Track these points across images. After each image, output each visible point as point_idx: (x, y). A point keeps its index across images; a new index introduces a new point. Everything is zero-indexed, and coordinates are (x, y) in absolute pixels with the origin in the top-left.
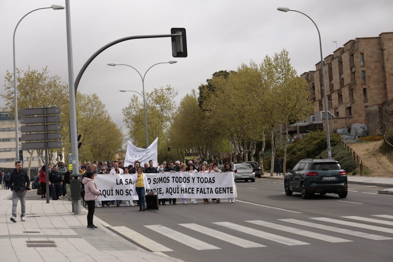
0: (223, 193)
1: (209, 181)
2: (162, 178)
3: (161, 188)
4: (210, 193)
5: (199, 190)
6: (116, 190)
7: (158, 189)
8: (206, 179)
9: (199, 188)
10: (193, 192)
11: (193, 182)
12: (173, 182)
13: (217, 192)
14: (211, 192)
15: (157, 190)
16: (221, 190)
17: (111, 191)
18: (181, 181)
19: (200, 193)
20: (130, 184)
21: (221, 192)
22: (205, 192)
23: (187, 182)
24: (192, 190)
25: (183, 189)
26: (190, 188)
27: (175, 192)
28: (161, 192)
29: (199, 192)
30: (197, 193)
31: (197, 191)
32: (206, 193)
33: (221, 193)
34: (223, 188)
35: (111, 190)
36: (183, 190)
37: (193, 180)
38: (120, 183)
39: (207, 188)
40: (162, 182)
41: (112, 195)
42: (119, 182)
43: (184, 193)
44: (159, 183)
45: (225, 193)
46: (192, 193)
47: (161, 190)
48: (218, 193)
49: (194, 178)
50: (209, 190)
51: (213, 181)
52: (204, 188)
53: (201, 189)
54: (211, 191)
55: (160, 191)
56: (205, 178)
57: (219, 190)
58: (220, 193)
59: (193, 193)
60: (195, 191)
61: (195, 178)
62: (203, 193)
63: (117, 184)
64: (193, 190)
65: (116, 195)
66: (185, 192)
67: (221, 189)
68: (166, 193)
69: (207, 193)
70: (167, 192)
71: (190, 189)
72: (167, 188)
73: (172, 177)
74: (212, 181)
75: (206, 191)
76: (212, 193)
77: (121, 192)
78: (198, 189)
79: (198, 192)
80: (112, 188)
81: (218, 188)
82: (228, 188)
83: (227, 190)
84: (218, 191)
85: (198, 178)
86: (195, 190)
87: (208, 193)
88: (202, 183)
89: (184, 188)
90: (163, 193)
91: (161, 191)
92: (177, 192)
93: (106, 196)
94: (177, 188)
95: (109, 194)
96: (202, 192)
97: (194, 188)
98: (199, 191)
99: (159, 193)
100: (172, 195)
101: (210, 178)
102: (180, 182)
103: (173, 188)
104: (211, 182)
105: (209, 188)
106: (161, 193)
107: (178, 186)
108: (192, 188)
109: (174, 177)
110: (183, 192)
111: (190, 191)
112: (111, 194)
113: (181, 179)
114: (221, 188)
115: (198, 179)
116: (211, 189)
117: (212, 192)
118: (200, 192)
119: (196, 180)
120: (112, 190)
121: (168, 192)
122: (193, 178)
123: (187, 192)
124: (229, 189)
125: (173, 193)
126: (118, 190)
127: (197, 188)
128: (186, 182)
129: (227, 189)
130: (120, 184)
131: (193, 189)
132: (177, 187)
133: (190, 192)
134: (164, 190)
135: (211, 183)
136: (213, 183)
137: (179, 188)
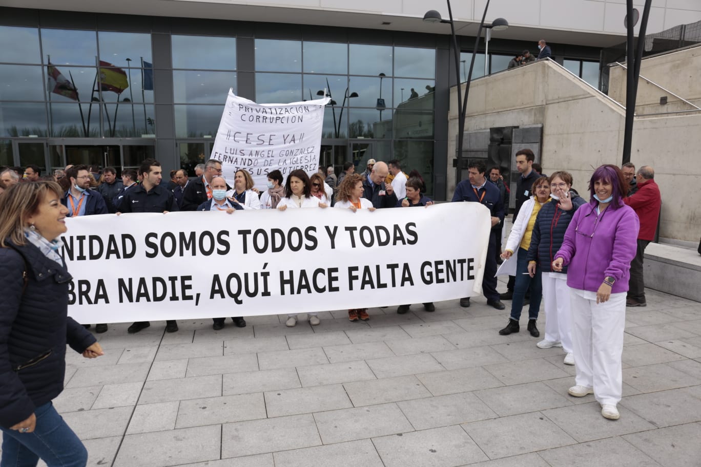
0: (448, 281)
1: (396, 239)
2: (193, 235)
3: (189, 278)
4: (402, 285)
5: (360, 273)
7: (173, 279)
8: (382, 232)
9: (356, 269)
10: (335, 284)
11: (333, 247)
12: (245, 251)
13: (428, 278)
14: (404, 280)
15: (169, 284)
16: (441, 271)
18: (278, 245)
19: (363, 288)
21: (441, 276)
22: (382, 282)
23: (308, 248)
24: (331, 279)
25: (287, 277)
26: (321, 271)
27: (252, 290)
28: (188, 292)
29: (357, 284)
30: (351, 288)
31: (352, 278)
32: (385, 286)
33: (442, 281)
34: (448, 262)
36: (291, 281)
37: (332, 236)
39: (389, 266)
40: (194, 254)
43: (292, 292)
44: (181, 254)
46: (332, 289)
47: (187, 283)
48: (431, 282)
49: (332, 231)
50: (399, 272)
51: (412, 238)
52: (378, 267)
53: (367, 269)
54: (407, 276)
55: (185, 287)
56: (378, 227)
57: (433, 270)
58: (440, 281)
59: (337, 289)
60: (343, 282)
61: (336, 228)
62: (373, 287)
64: (336, 279)
66: (301, 287)
67: (440, 267)
68: (212, 297)
69: (390, 284)
70: (214, 292)
71: (320, 275)
72: (216, 278)
73: (240, 232)
74: (407, 236)
75: (386, 277)
76: (407, 283)
78: (354, 273)
79: (354, 282)
81: (429, 263)
82: (462, 261)
83: (458, 266)
84: (430, 274)
85: (351, 229)
86: (343, 275)
87: (394, 285)
88: (368, 246)
89: (291, 273)
90: (198, 295)
91: (190, 287)
92: (261, 289)
94: (259, 275)
96: (370, 282)
97: (336, 270)
98: (356, 278)
99: (179, 293)
100: (240, 302)
101: (396, 227)
102: (275, 250)
103: (246, 275)
104: (402, 238)
105: (396, 266)
106: (190, 298)
107: (266, 265)
108: (331, 270)
109: (249, 232)
110: (287, 287)
111: (323, 280)
113: (278, 236)
114: (441, 263)
115: (348, 232)
116: (406, 267)
117: (410, 279)
118: (364, 282)
119: (343, 237)
121: (220, 291)
122: (327, 228)
124: (465, 265)
125: (243, 296)
127: (351, 269)
128: (304, 246)
129: (460, 264)
131: (334, 274)
132: (260, 270)
133: (320, 286)
134: (201, 285)
135: (404, 243)
136: (410, 242)
137: (269, 275)
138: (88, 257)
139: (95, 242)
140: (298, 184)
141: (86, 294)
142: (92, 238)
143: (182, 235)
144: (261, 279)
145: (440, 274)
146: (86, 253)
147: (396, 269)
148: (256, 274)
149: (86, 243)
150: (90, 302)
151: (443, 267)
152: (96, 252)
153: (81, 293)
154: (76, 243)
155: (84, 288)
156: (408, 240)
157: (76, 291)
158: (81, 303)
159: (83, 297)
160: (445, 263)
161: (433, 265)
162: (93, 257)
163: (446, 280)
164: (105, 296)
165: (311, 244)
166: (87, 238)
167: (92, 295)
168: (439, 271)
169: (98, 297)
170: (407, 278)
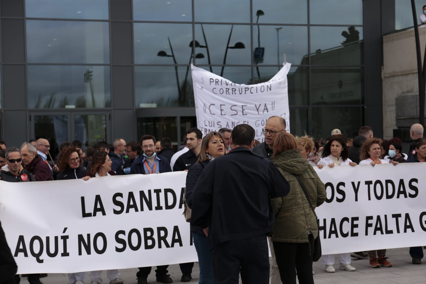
1: (400, 192)
4: (405, 231)
5: (373, 222)
6: (81, 237)
10: (356, 230)
11: (356, 200)
17: (61, 242)
19: (375, 234)
20: (132, 210)
22: (389, 229)
23: (338, 200)
24: (354, 226)
25: (322, 224)
26: (346, 219)
29: (371, 230)
30: (367, 234)
31: (368, 225)
32: (391, 232)
35: (63, 237)
36: (324, 228)
37: (356, 191)
38: (96, 210)
39: (394, 216)
41: (65, 254)
42: (90, 209)
43: (325, 237)
46: (353, 234)
49: (356, 186)
50: (402, 220)
51: (413, 192)
52: (386, 216)
53: (379, 218)
54: (408, 224)
56: (387, 182)
59: (356, 235)
60: (361, 229)
61: (359, 183)
62: (382, 233)
63: (85, 215)
64: (357, 226)
65: (80, 253)
66: (331, 232)
69: (395, 231)
71: (345, 223)
74: (409, 191)
75: (392, 225)
77: (100, 240)
78: (370, 222)
79: (369, 228)
80: (65, 229)
84: (425, 223)
85: (368, 183)
86: (361, 223)
87: (398, 232)
89: (325, 220)
93: (41, 258)
95: (52, 251)
96: (380, 229)
97: (357, 219)
98: (371, 225)
101: (402, 182)
104: (404, 192)
105: (399, 215)
108: (354, 219)
111: (347, 228)
112: (61, 250)
115: (367, 187)
116: (407, 216)
118: (376, 229)
119: (363, 190)
120: (65, 238)
122: (353, 183)
123: (335, 232)
126: (89, 236)
127: (369, 218)
128: (335, 199)
130: (95, 215)
131: (355, 222)
133: (345, 232)
135: (406, 197)
136: (411, 196)
138: (164, 207)
139: (170, 195)
140: (338, 148)
141: (164, 238)
142: (167, 191)
146: (163, 204)
147: (399, 218)
149: (162, 195)
150: (167, 246)
152: (170, 203)
153: (160, 238)
154: (154, 195)
155: (162, 233)
156: (409, 194)
157: (155, 236)
158: (160, 246)
159: (162, 241)
162: (168, 207)
164: (179, 241)
165: (340, 197)
166: (163, 191)
167: (169, 239)
169: (174, 241)
170: (409, 226)
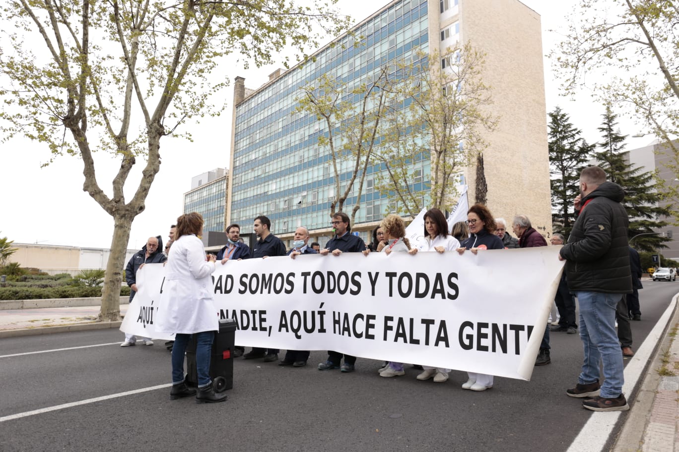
0: (494, 350)
1: (435, 291)
2: (271, 276)
3: (265, 312)
4: (437, 344)
5: (394, 324)
7: (254, 312)
8: (422, 280)
9: (391, 319)
10: (371, 332)
11: (373, 294)
12: (305, 291)
13: (467, 342)
14: (439, 339)
15: (251, 316)
16: (486, 336)
18: (331, 287)
19: (396, 340)
21: (484, 342)
22: (414, 338)
23: (353, 293)
24: (369, 326)
25: (337, 317)
26: (360, 316)
27: (309, 327)
28: (264, 325)
29: (391, 334)
30: (385, 339)
31: (387, 328)
32: (417, 342)
33: (485, 349)
36: (338, 323)
37: (373, 283)
39: (423, 321)
40: (269, 292)
43: (340, 333)
44: (262, 292)
45: (505, 350)
46: (368, 336)
47: (263, 316)
48: (469, 347)
49: (374, 277)
50: (434, 329)
51: (453, 292)
52: (412, 320)
53: (401, 321)
54: (442, 335)
55: (261, 320)
56: (419, 275)
57: (474, 333)
58: (481, 348)
59: (372, 337)
60: (378, 330)
61: (377, 274)
62: (406, 341)
64: (373, 326)
67: (483, 331)
68: (280, 330)
69: (423, 340)
70: (281, 326)
71: (359, 320)
72: (284, 313)
73: (303, 274)
74: (448, 290)
75: (419, 332)
78: (390, 323)
79: (389, 332)
81: (470, 324)
82: (517, 328)
83: (511, 334)
84: (470, 337)
85: (391, 275)
86: (379, 324)
87: (427, 343)
88: (405, 296)
89: (339, 314)
90: (270, 327)
91: (264, 320)
92: (318, 326)
94: (316, 313)
96: (403, 335)
97: (373, 317)
98: (391, 328)
99: (258, 325)
100: (299, 337)
101: (439, 277)
102: (329, 291)
103: (305, 313)
104: (441, 291)
105: (432, 322)
106: (265, 329)
107: (322, 304)
108: (370, 317)
109: (309, 274)
110: (337, 327)
111: (361, 326)
113: (331, 278)
114: (486, 325)
115: (388, 278)
116: (443, 324)
117: (445, 339)
118: (398, 335)
119: (383, 282)
121: (286, 326)
122: (370, 274)
123: (347, 330)
124: (523, 335)
125: (302, 332)
127: (388, 319)
129: (514, 331)
131: (371, 322)
132: (316, 310)
133: (359, 332)
135: (444, 297)
137: (325, 314)
143: (264, 276)
144: (318, 317)
145: (482, 340)
147: (431, 325)
148: (313, 313)
151: (488, 331)
156: (448, 293)
160: (490, 326)
161: (475, 327)
163: (490, 348)
165: (355, 289)
168: (481, 336)
170: (443, 338)
